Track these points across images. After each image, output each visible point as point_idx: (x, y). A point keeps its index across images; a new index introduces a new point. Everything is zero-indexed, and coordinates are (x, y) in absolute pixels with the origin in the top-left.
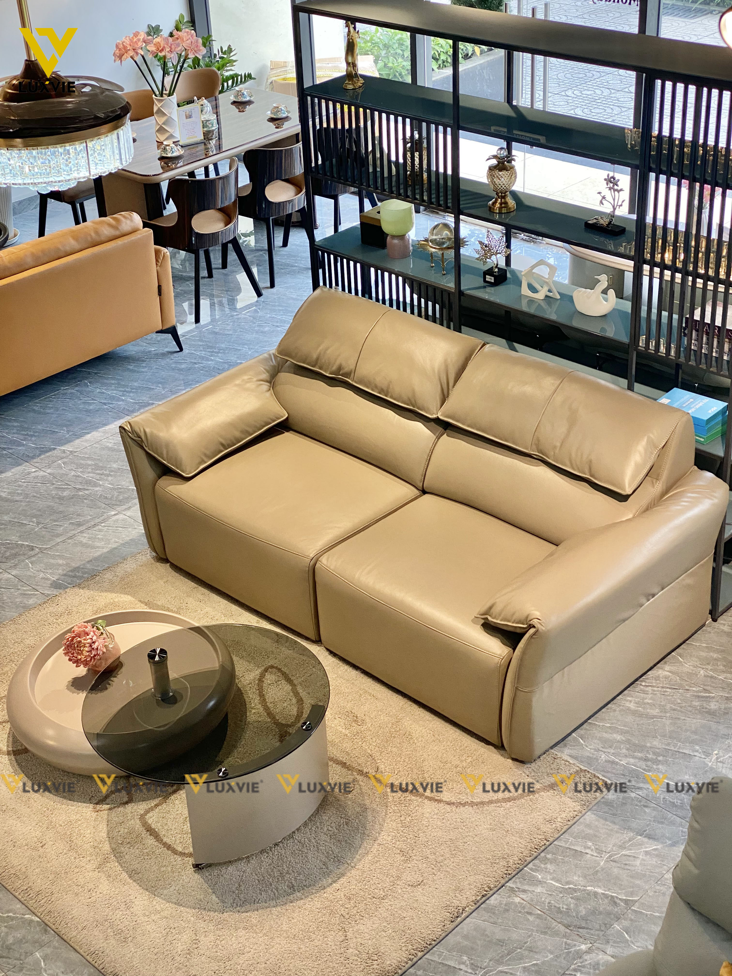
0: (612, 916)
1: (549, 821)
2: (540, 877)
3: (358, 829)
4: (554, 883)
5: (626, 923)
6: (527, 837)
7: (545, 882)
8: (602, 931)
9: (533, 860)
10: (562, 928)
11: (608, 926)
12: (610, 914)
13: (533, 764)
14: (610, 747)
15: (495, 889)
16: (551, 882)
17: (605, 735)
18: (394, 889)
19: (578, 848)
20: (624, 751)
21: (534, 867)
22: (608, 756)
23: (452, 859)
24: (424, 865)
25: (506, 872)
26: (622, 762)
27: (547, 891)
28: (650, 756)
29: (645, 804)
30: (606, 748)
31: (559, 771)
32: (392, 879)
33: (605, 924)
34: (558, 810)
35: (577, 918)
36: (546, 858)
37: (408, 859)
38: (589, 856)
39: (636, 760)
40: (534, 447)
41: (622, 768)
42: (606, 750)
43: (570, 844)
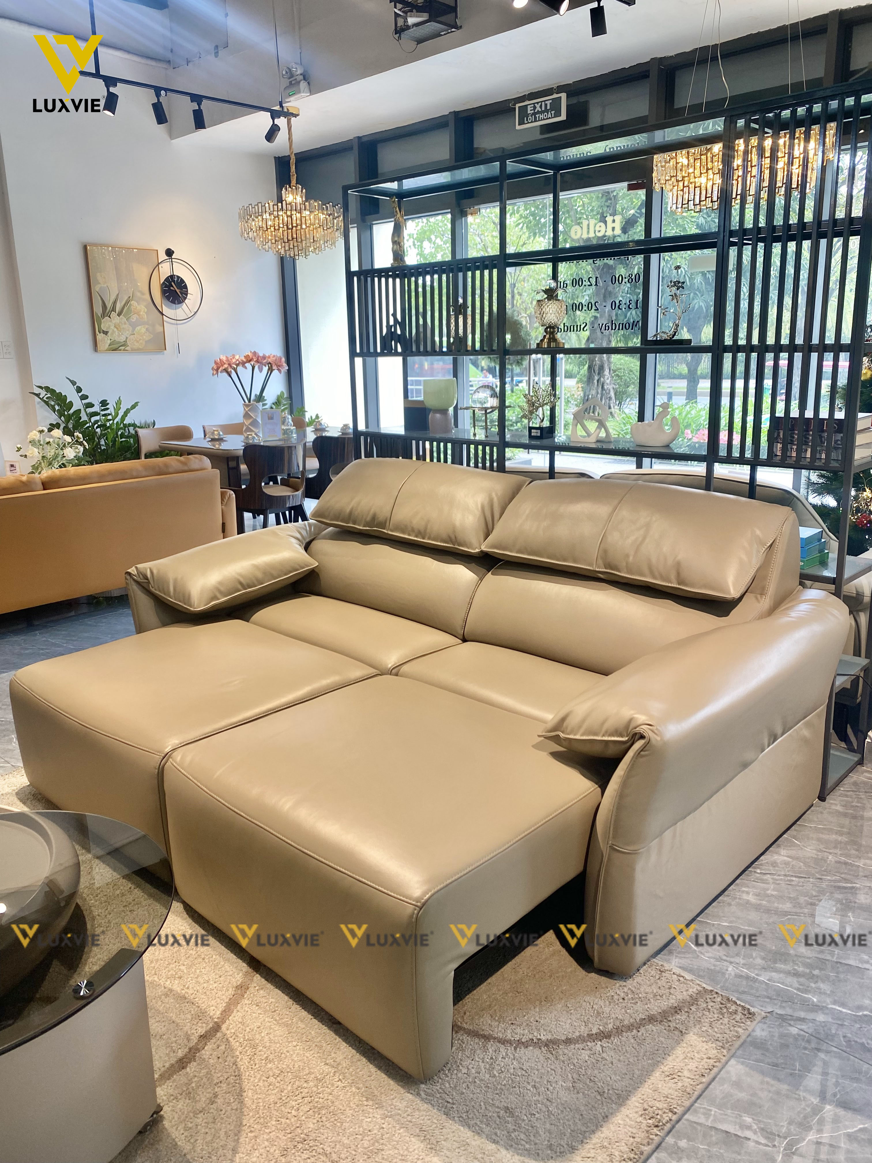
1: (671, 1076)
9: (655, 1151)
13: (629, 982)
19: (730, 1128)
20: (759, 961)
22: (737, 968)
26: (761, 978)
28: (801, 969)
29: (819, 1047)
30: (733, 957)
34: (682, 1057)
36: (679, 1148)
38: (752, 1144)
39: (781, 975)
40: (600, 562)
41: (764, 986)
42: (732, 960)
43: (714, 1121)
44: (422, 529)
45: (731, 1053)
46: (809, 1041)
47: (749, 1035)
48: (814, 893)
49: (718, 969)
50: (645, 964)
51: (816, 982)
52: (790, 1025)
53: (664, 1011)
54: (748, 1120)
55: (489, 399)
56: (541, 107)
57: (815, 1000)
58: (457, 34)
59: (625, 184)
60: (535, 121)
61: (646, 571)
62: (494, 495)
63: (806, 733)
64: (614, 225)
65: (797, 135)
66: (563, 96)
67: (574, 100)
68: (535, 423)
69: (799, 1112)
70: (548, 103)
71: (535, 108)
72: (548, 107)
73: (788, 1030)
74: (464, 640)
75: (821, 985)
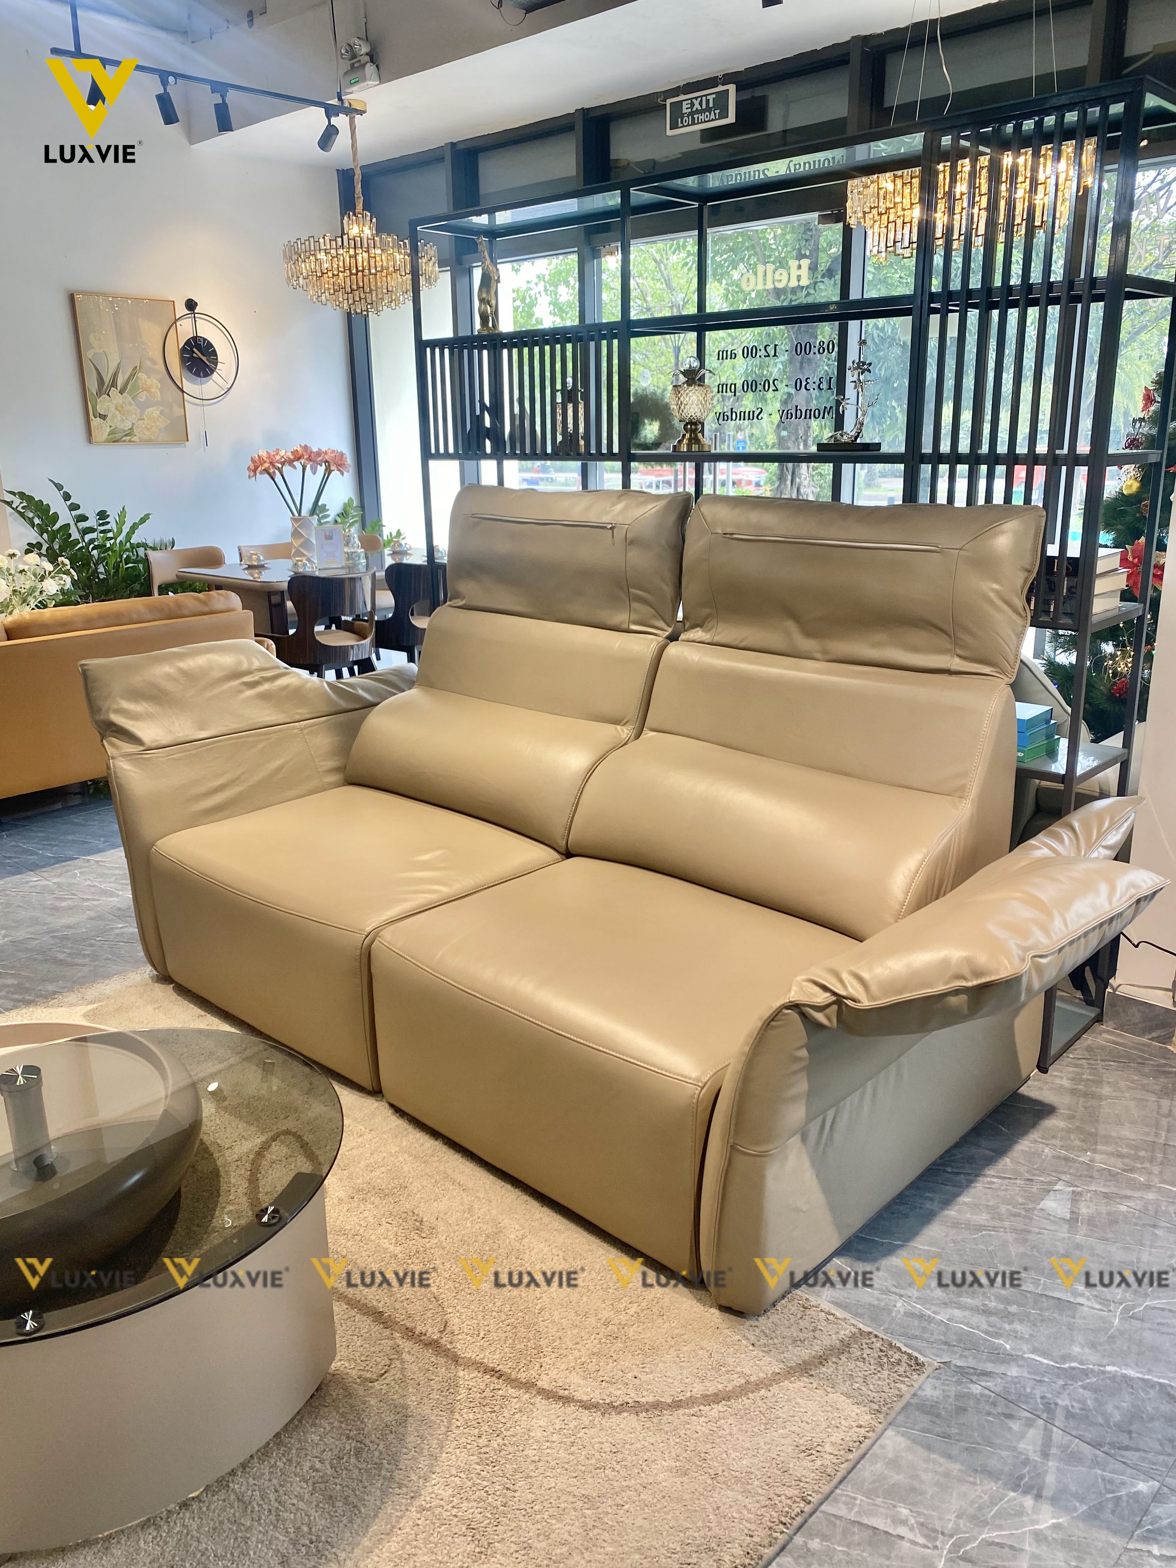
1: (807, 1451)
3: (379, 1468)
6: (760, 1491)
9: (778, 1554)
13: (762, 1320)
14: (911, 1285)
19: (880, 1524)
20: (939, 1293)
22: (909, 1304)
26: (938, 1317)
28: (992, 1304)
29: (1008, 1412)
30: (903, 1288)
31: (817, 1334)
34: (824, 1424)
36: (808, 1550)
38: (906, 1545)
39: (967, 1313)
41: (942, 1328)
42: (902, 1292)
43: (859, 1513)
45: (890, 1419)
46: (994, 1404)
47: (914, 1395)
48: (1020, 1200)
49: (882, 1304)
50: (784, 1297)
51: (1011, 1322)
52: (972, 1381)
53: (804, 1362)
54: (904, 1511)
56: (701, 104)
57: (1008, 1347)
59: (815, 215)
60: (693, 124)
65: (1042, 152)
66: (732, 88)
67: (747, 95)
69: (973, 1502)
70: (711, 98)
71: (693, 105)
72: (711, 105)
73: (969, 1388)
74: (568, 855)
75: (1018, 1326)
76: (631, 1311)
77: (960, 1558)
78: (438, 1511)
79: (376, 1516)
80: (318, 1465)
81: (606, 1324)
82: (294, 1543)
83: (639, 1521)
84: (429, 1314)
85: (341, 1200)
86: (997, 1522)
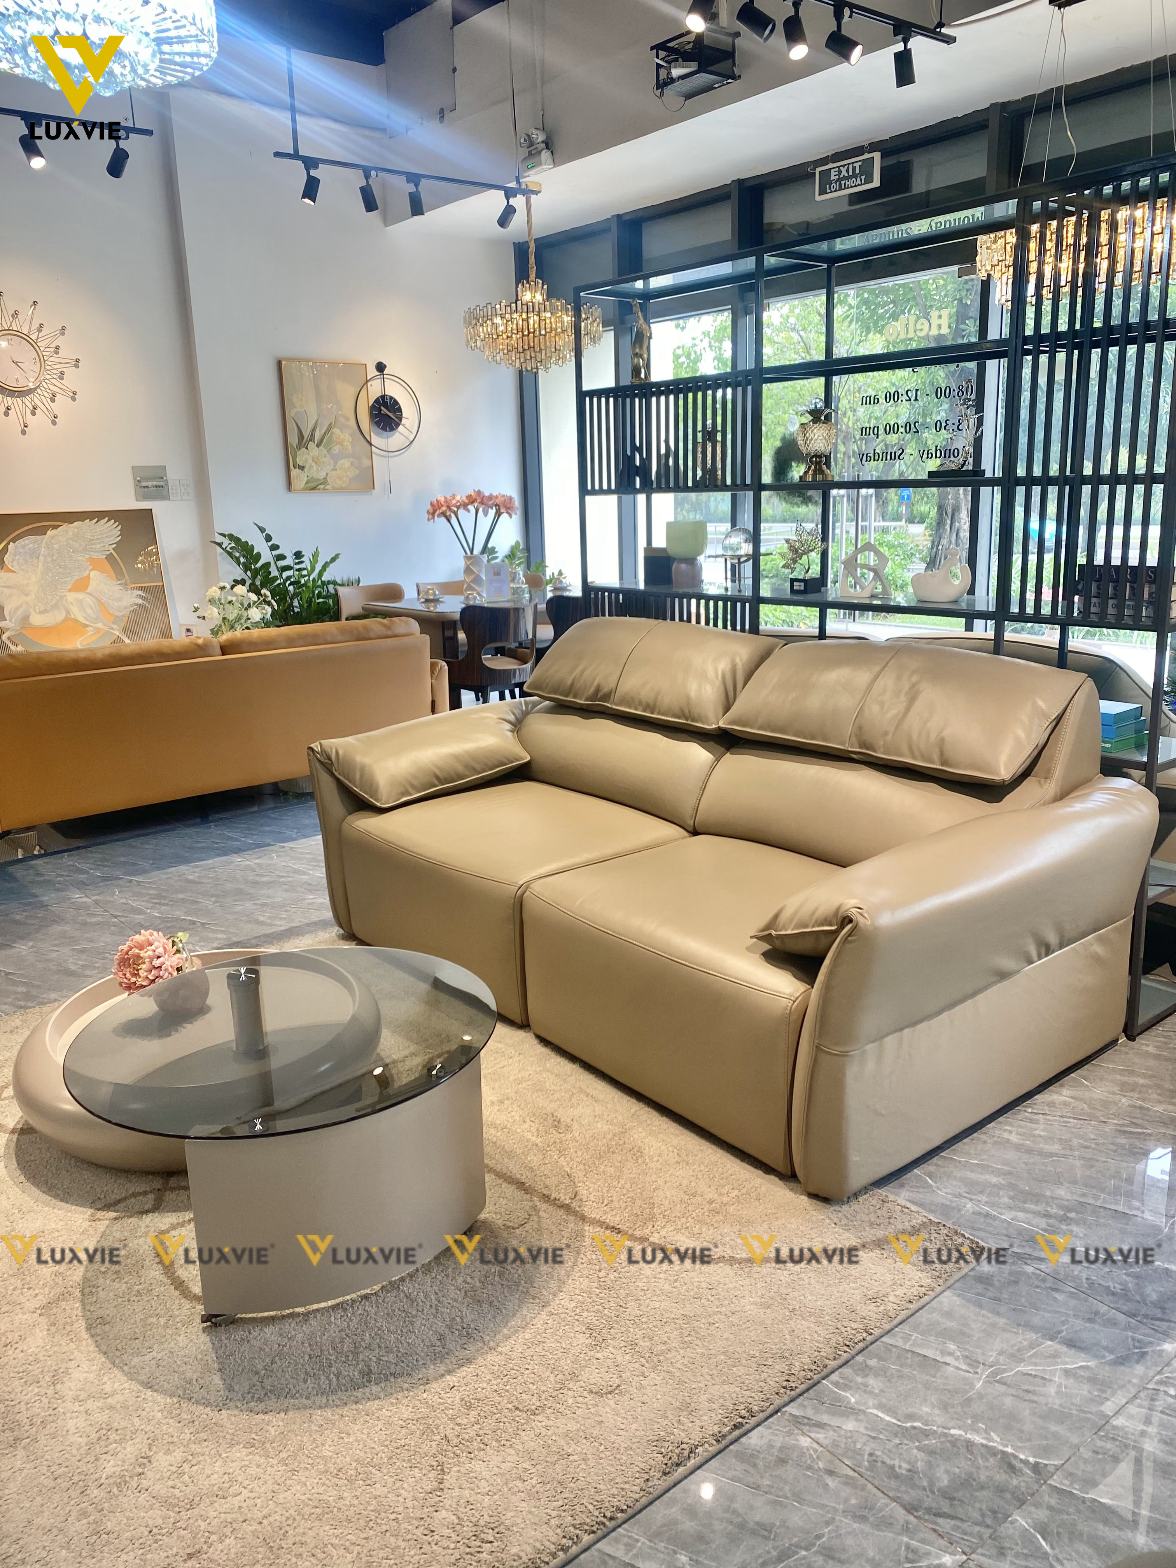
0: (1008, 1496)
1: (873, 1299)
2: (853, 1400)
3: (518, 1284)
4: (880, 1414)
5: (1042, 1515)
6: (830, 1323)
7: (864, 1412)
8: (988, 1526)
9: (840, 1367)
10: (900, 1513)
11: (999, 1516)
12: (1002, 1491)
13: (845, 1207)
14: (981, 1192)
15: (762, 1416)
16: (875, 1412)
17: (970, 1175)
18: (561, 1396)
19: (930, 1353)
20: (1006, 1200)
21: (841, 1381)
22: (978, 1206)
23: (682, 1351)
24: (627, 1357)
25: (785, 1384)
26: (1003, 1217)
27: (866, 1428)
28: (1054, 1211)
29: (1055, 1286)
30: (974, 1194)
31: (892, 1221)
32: (560, 1376)
33: (994, 1512)
34: (890, 1283)
35: (933, 1492)
36: (867, 1366)
37: (599, 1344)
38: (950, 1369)
39: (1028, 1216)
40: (854, 739)
41: (1005, 1225)
42: (974, 1197)
43: (913, 1345)
44: (651, 702)
45: (948, 1284)
46: (1044, 1281)
48: (1092, 1136)
49: (954, 1205)
50: (866, 1193)
51: (1069, 1224)
52: (1026, 1264)
53: (879, 1240)
54: (952, 1347)
55: (743, 545)
56: (848, 171)
58: (734, 85)
59: (955, 268)
60: (840, 189)
61: (905, 749)
62: (738, 660)
63: (1098, 949)
64: (939, 322)
65: (1159, 205)
66: (877, 156)
67: (892, 161)
68: (799, 574)
69: (1013, 1345)
70: (857, 165)
71: (840, 172)
72: (857, 171)
73: (1023, 1269)
74: (695, 833)
75: (1074, 1228)
76: (733, 1195)
77: (997, 1381)
78: (563, 1316)
79: (514, 1315)
80: (469, 1280)
81: (711, 1202)
82: (450, 1328)
83: (726, 1335)
84: (563, 1186)
85: (492, 1103)
86: (1033, 1360)
